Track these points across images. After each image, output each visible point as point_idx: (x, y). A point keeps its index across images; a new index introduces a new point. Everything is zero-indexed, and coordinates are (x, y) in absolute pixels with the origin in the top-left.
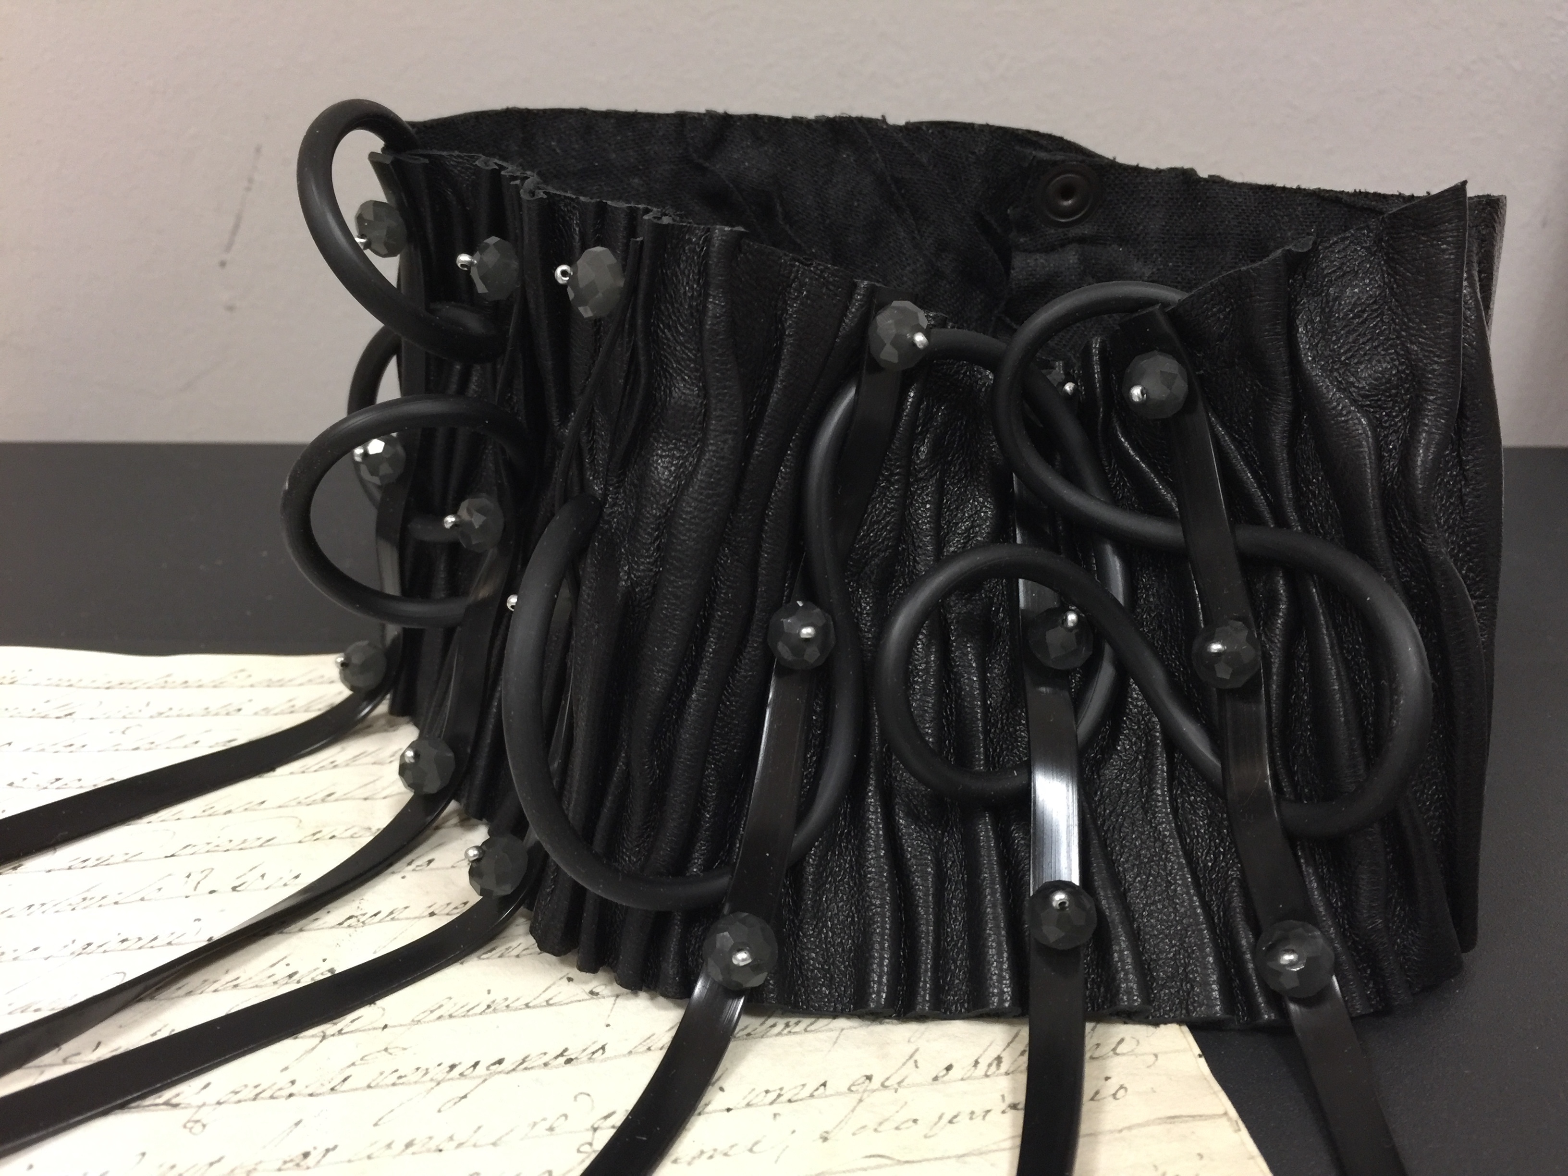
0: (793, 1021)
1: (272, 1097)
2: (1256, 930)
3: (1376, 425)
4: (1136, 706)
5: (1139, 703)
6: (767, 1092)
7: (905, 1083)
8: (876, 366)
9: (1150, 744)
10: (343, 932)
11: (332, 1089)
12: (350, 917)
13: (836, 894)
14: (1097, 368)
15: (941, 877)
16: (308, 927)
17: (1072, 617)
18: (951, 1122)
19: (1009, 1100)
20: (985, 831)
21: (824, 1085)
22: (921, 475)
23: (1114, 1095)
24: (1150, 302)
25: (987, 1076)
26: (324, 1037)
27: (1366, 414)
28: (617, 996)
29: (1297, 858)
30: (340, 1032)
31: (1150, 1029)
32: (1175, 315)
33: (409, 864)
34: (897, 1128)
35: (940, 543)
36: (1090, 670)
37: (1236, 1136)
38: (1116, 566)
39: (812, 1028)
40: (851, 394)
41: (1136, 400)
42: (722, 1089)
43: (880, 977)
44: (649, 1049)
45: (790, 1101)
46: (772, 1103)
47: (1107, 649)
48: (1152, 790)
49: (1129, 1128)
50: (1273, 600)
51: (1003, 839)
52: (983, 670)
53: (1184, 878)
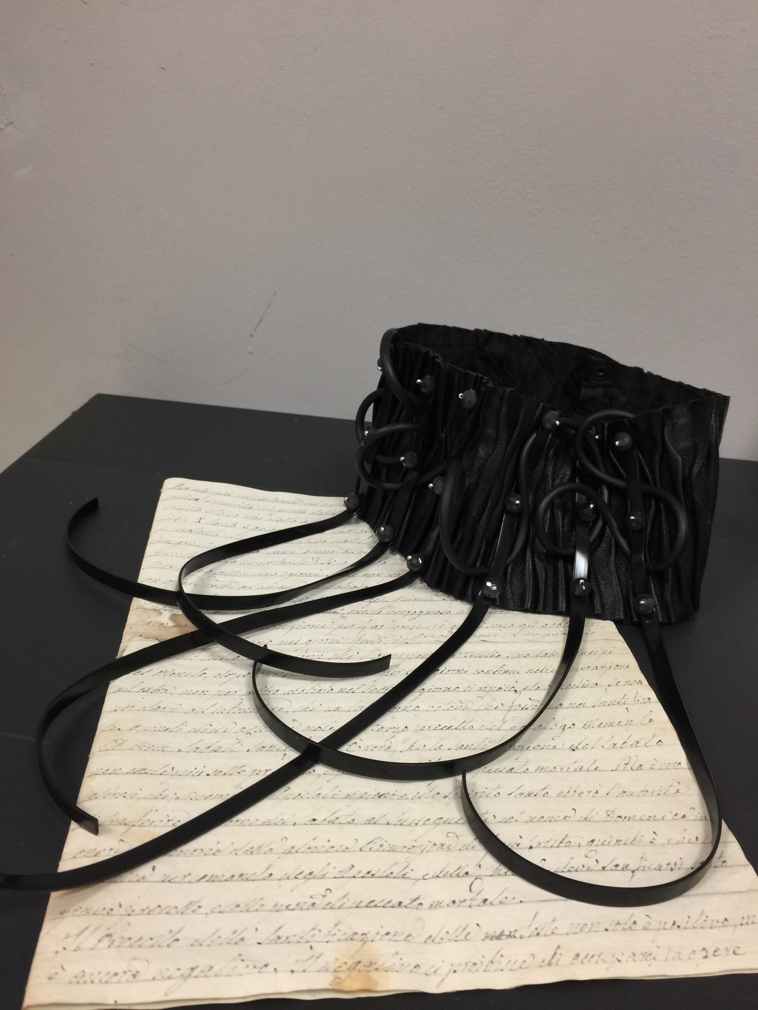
0: (502, 611)
1: (362, 613)
2: (635, 596)
3: (683, 460)
4: (607, 534)
5: (609, 533)
6: (497, 625)
7: (535, 626)
8: (543, 428)
9: (611, 545)
10: (365, 578)
11: (378, 613)
12: (366, 574)
13: (516, 578)
14: (606, 432)
15: (547, 577)
16: (355, 575)
17: (592, 506)
18: (547, 635)
19: (563, 632)
20: (561, 564)
21: (513, 625)
22: (550, 459)
23: (592, 634)
24: (624, 417)
25: (557, 627)
26: (370, 602)
27: (681, 457)
28: (451, 600)
29: (649, 579)
30: (374, 601)
31: (603, 621)
32: (631, 421)
33: (379, 562)
34: (533, 635)
35: (554, 480)
36: (595, 522)
37: (623, 645)
38: (606, 492)
39: (508, 613)
40: (535, 435)
41: (617, 445)
42: (485, 623)
43: (529, 600)
44: (463, 613)
45: (504, 627)
46: (499, 627)
47: (601, 516)
48: (610, 558)
49: (595, 640)
50: (650, 506)
51: (566, 568)
52: (563, 519)
53: (616, 582)
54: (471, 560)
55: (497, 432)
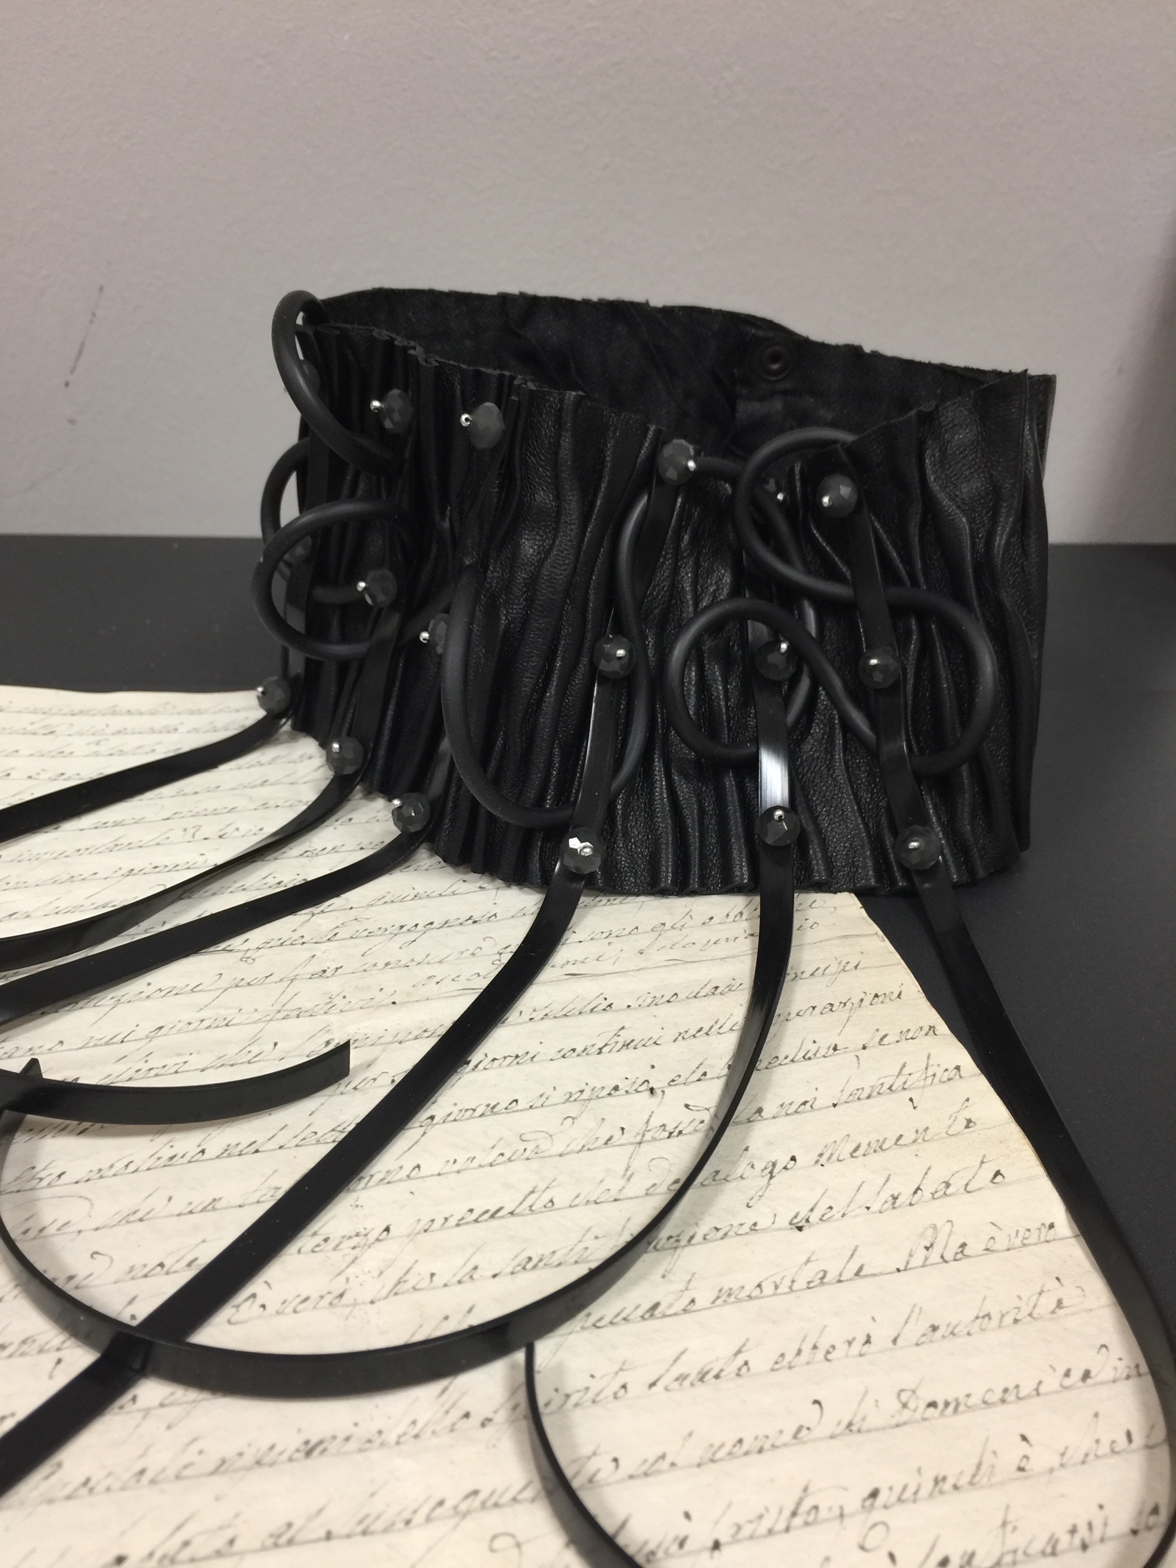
0: (612, 898)
1: (291, 944)
2: (895, 833)
3: (971, 521)
4: (823, 704)
5: (825, 703)
6: (602, 932)
7: (686, 926)
8: (661, 481)
9: (832, 728)
10: (304, 860)
11: (329, 939)
12: (306, 852)
13: (636, 822)
14: (798, 484)
15: (702, 811)
16: (280, 857)
17: (784, 646)
18: (715, 943)
19: (749, 932)
20: (729, 782)
21: (637, 928)
22: (686, 554)
23: (811, 927)
24: (834, 442)
25: (734, 921)
26: (313, 915)
27: (966, 515)
28: (498, 889)
29: (921, 791)
30: (322, 912)
31: (832, 895)
32: (850, 450)
33: (337, 821)
34: (683, 947)
35: (697, 600)
36: (794, 682)
37: (882, 943)
38: (811, 615)
39: (625, 901)
40: (644, 501)
41: (826, 505)
42: (574, 932)
43: (667, 868)
44: (524, 914)
45: (617, 936)
46: (606, 938)
47: (806, 668)
48: (833, 756)
49: (820, 942)
50: (909, 634)
51: (741, 789)
52: (725, 683)
53: (852, 807)
54: (531, 794)
55: (558, 497)
